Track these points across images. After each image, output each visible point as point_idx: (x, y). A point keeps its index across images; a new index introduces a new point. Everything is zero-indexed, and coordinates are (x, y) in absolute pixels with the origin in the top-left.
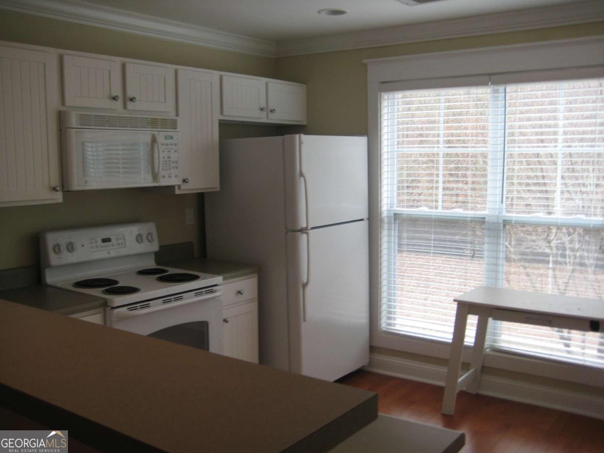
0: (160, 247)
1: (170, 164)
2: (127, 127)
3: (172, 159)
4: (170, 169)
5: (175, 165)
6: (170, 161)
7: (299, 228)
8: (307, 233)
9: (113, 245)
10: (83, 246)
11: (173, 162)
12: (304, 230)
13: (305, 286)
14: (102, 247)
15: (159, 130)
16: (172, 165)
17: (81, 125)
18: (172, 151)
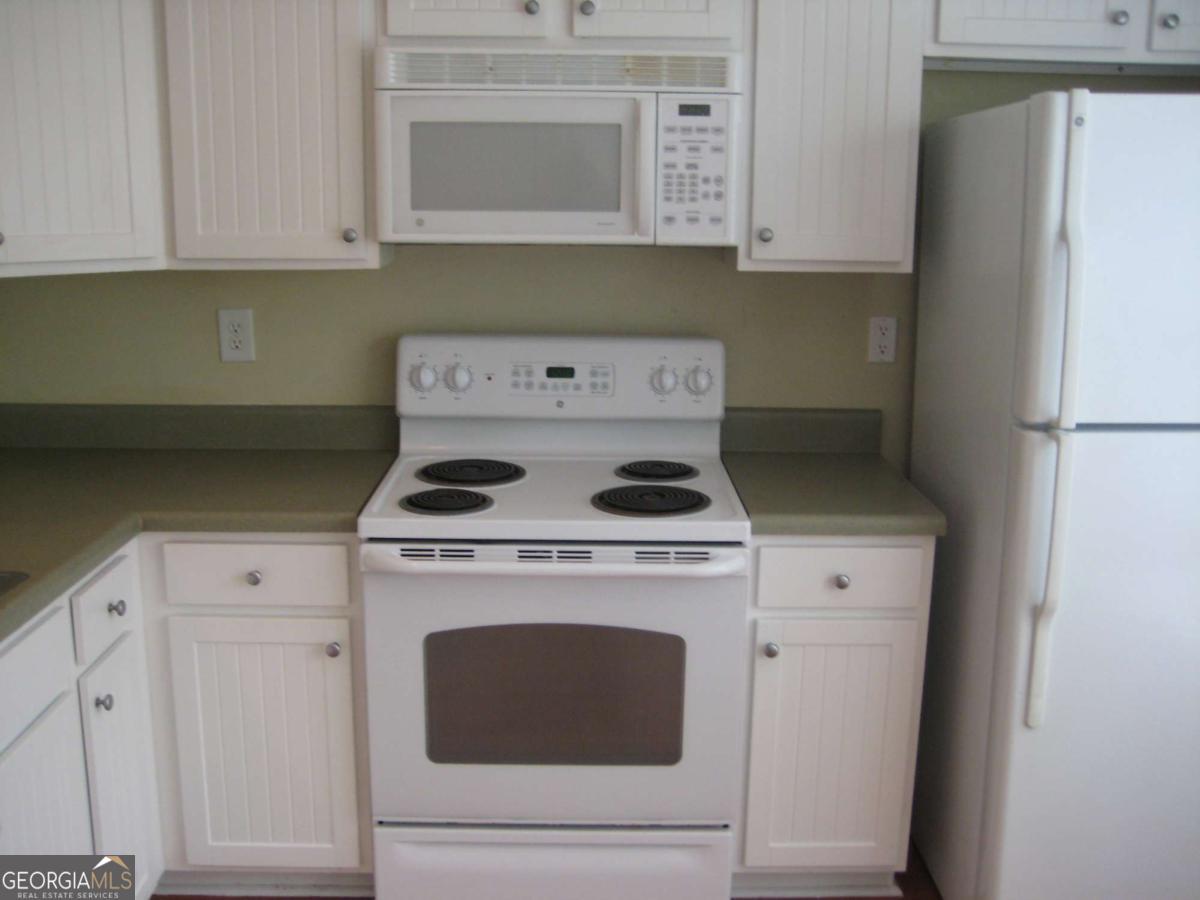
0: (727, 409)
1: (694, 184)
2: (518, 82)
3: (701, 173)
4: (693, 200)
5: (712, 188)
6: (694, 177)
7: (1038, 419)
8: (1058, 440)
9: (577, 387)
10: (489, 379)
11: (706, 180)
12: (1049, 428)
13: (1038, 613)
14: (543, 386)
15: (663, 88)
16: (702, 188)
17: (411, 81)
18: (705, 148)
